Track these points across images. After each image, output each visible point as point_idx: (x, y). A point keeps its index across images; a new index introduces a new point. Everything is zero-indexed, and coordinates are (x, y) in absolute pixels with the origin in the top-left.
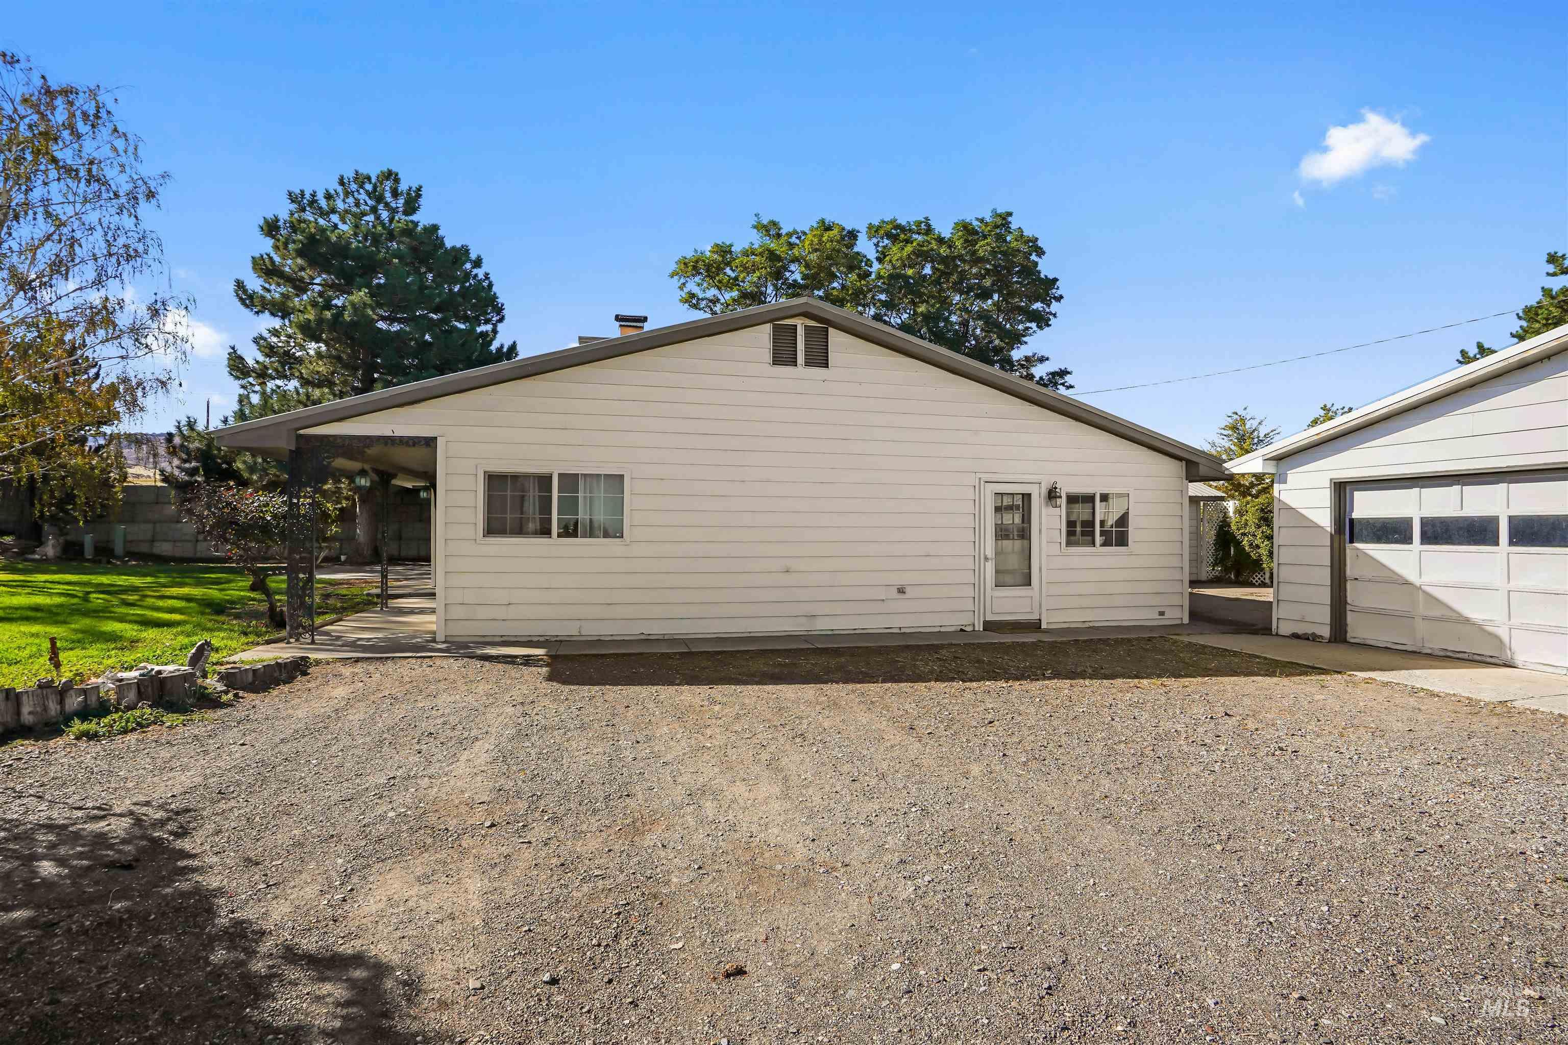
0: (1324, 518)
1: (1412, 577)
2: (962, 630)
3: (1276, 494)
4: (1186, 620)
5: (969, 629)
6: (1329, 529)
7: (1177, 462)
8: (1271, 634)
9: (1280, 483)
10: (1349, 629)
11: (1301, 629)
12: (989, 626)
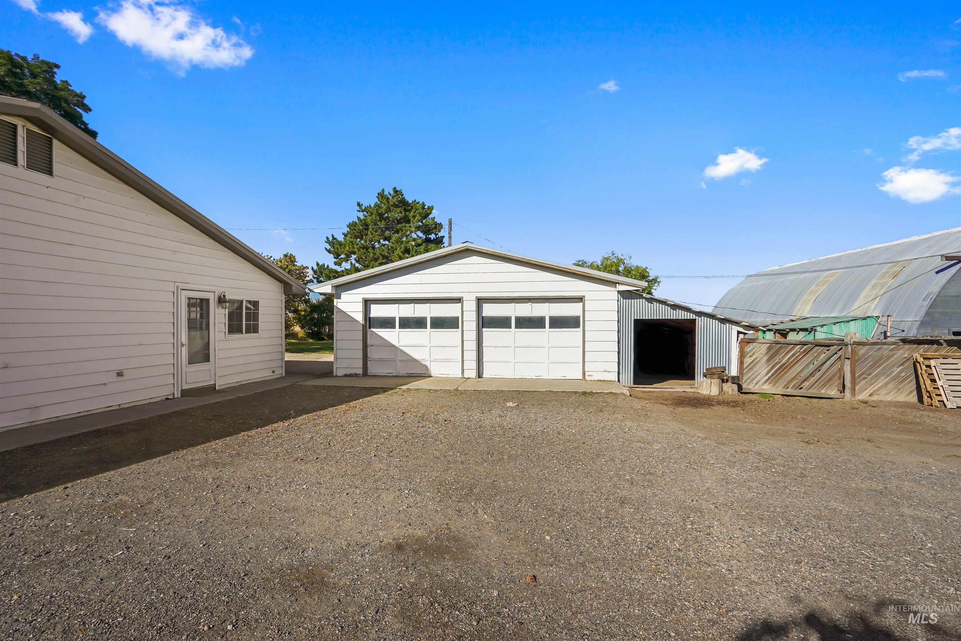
0: (359, 317)
1: (395, 343)
2: (167, 399)
3: (335, 304)
4: (284, 375)
5: (171, 397)
6: (362, 322)
7: (278, 283)
8: (333, 376)
9: (337, 299)
10: (369, 369)
11: (348, 372)
12: (185, 393)
